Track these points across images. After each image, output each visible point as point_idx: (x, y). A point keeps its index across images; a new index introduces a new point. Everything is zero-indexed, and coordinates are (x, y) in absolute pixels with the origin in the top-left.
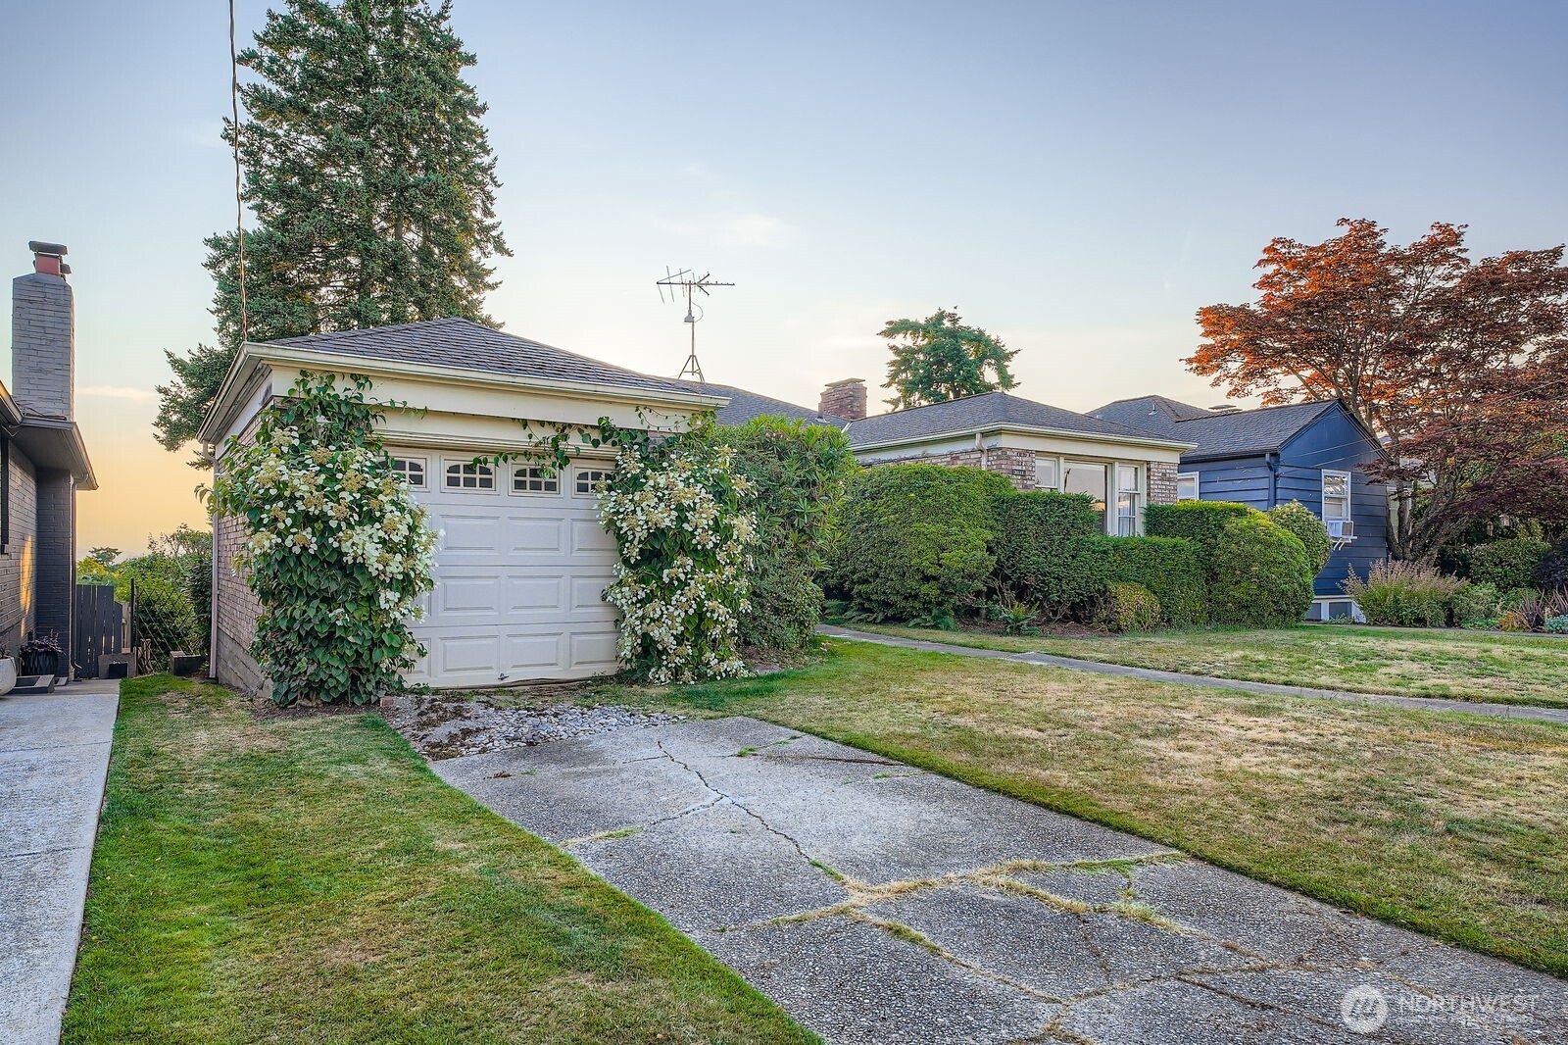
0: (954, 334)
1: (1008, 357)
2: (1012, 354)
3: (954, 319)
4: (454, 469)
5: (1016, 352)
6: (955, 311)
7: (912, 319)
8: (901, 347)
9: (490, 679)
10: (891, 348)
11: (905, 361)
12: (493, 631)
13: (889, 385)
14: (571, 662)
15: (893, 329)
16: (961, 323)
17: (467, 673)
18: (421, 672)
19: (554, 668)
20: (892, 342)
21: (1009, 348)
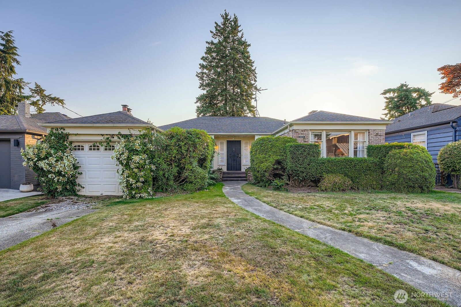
0: (406, 91)
1: (430, 95)
2: (431, 94)
3: (406, 86)
4: (91, 146)
5: (433, 93)
6: (406, 83)
7: (392, 88)
8: (388, 97)
9: (98, 194)
10: (385, 98)
11: (390, 102)
12: (100, 183)
13: (385, 109)
14: (118, 191)
15: (385, 93)
16: (409, 87)
17: (94, 193)
18: (84, 192)
19: (115, 193)
20: (385, 96)
21: (430, 92)
